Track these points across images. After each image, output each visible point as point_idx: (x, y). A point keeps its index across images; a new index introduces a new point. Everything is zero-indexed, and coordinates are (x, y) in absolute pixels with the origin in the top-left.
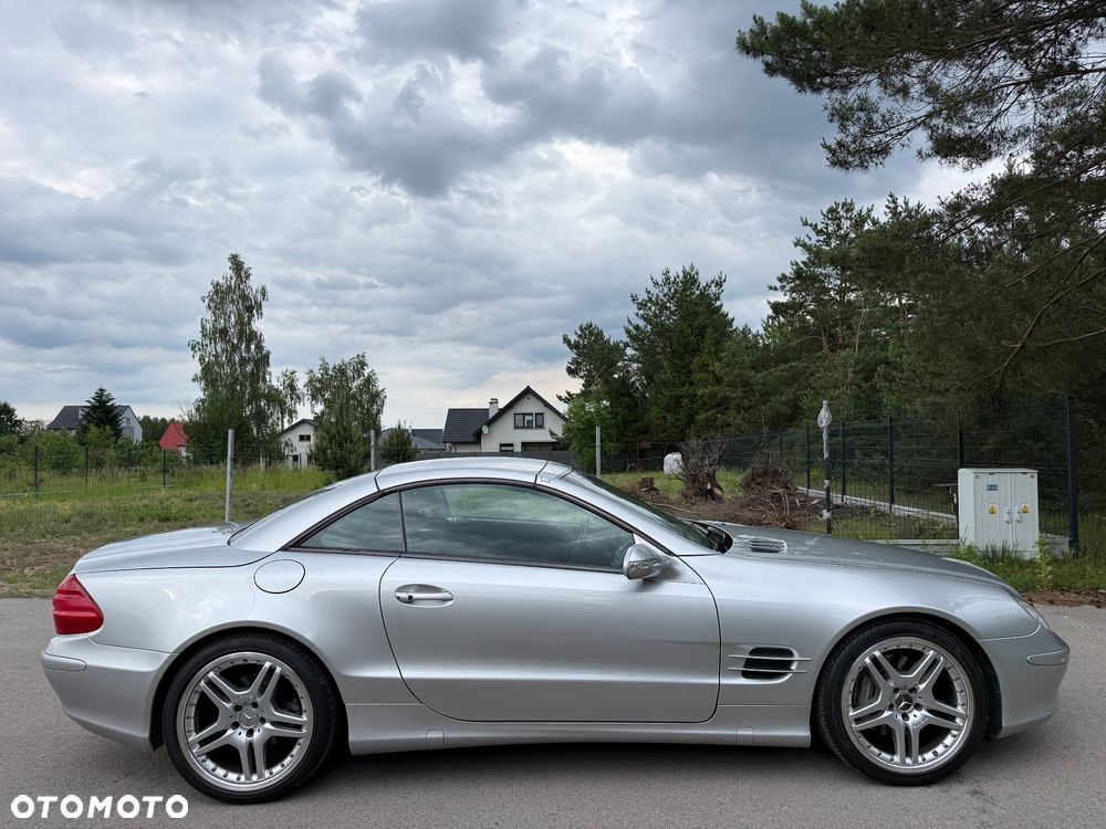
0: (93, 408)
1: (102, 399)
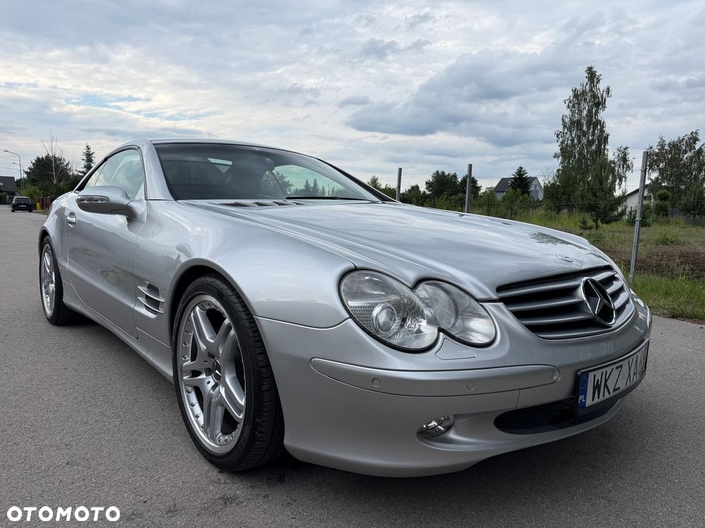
0: (515, 179)
1: (520, 172)
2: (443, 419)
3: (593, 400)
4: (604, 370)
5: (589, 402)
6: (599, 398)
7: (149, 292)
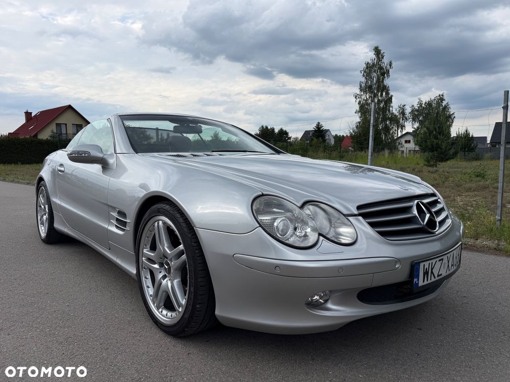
0: (315, 131)
1: (319, 127)
2: (322, 295)
3: (424, 282)
4: (431, 262)
5: (421, 283)
6: (427, 281)
7: (119, 216)
